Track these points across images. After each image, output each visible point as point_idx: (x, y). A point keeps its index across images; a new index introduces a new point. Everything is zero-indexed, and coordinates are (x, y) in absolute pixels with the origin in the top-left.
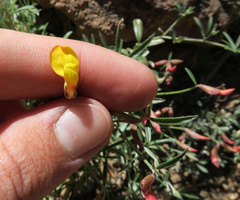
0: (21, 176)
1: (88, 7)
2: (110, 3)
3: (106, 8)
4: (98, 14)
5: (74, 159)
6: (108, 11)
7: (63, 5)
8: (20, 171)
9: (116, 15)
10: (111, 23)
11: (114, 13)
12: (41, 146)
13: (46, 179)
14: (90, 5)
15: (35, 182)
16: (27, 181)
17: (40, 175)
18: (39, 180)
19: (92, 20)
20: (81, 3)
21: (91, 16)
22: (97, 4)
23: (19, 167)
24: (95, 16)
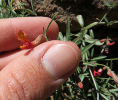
0: (24, 92)
1: (57, 11)
2: (70, 7)
3: (67, 11)
4: (63, 14)
5: (56, 80)
6: (69, 12)
7: (42, 11)
8: (23, 89)
9: (74, 14)
10: (71, 19)
11: (73, 13)
12: (34, 73)
13: (40, 93)
14: (58, 9)
15: (33, 95)
16: (27, 95)
17: (36, 91)
18: (35, 94)
19: (59, 18)
20: (53, 9)
21: (59, 16)
22: (62, 9)
23: (22, 86)
24: (61, 15)
